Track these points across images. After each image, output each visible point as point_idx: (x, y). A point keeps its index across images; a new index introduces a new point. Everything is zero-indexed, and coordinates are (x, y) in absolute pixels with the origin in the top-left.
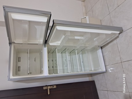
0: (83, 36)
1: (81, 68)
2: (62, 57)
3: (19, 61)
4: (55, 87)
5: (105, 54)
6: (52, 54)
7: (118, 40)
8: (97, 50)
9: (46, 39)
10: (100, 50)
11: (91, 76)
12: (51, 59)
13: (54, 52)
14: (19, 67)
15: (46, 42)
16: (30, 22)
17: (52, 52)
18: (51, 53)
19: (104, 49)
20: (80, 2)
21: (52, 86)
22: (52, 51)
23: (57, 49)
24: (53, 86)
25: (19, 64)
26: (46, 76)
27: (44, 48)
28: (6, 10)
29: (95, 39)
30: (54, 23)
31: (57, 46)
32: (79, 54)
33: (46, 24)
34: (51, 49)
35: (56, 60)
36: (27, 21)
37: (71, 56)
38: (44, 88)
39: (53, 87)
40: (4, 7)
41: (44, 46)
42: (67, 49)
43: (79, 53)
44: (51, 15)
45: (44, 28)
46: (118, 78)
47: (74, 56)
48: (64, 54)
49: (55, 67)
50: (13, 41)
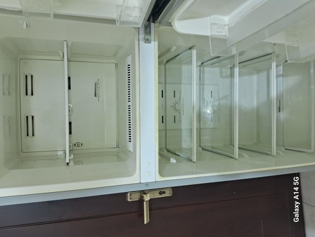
2: (201, 82)
4: (168, 194)
14: (30, 119)
21: (158, 191)
24: (163, 191)
26: (147, 184)
27: (142, 43)
38: (131, 197)
41: (142, 36)
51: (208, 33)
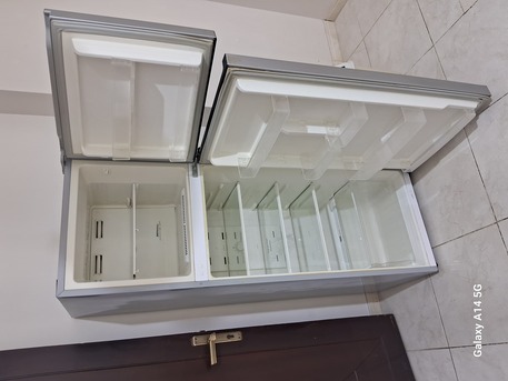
0: (338, 126)
1: (336, 263)
2: (261, 224)
3: (99, 234)
4: (237, 337)
5: (428, 201)
6: (220, 212)
7: (474, 137)
8: (395, 187)
9: (199, 145)
10: (407, 188)
11: (380, 299)
12: (219, 231)
13: (228, 203)
14: (99, 259)
15: (197, 155)
16: (138, 65)
17: (220, 203)
18: (218, 209)
19: (421, 183)
20: (320, 23)
21: (226, 335)
22: (220, 200)
23: (238, 186)
24: (231, 334)
25: (99, 246)
26: (201, 283)
27: (191, 177)
28: (55, 23)
29: (384, 139)
30: (226, 67)
31: (241, 168)
32: (324, 211)
33: (198, 72)
34: (219, 188)
35: (238, 236)
36: (128, 61)
37: (295, 221)
38: (196, 342)
39: (229, 337)
40: (47, 15)
41: (191, 173)
42: (277, 188)
43: (325, 206)
44: (215, 40)
45: (191, 93)
46: (490, 288)
47: (305, 221)
48: (266, 213)
49: (233, 261)
50: (76, 151)
51: (236, 164)
